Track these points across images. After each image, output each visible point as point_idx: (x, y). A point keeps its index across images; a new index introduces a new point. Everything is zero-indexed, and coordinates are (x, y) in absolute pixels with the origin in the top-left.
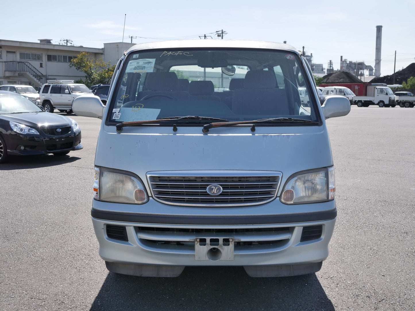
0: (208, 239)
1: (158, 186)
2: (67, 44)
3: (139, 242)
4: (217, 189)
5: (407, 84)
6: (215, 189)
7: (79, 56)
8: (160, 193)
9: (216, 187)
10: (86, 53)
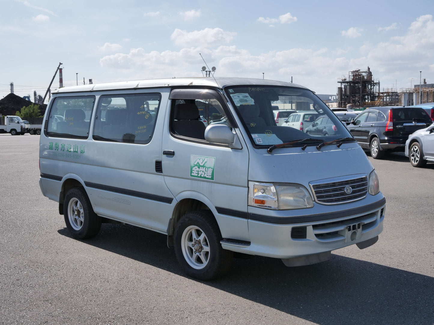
0: (352, 226)
3: (315, 236)
5: (20, 113)
6: (348, 189)
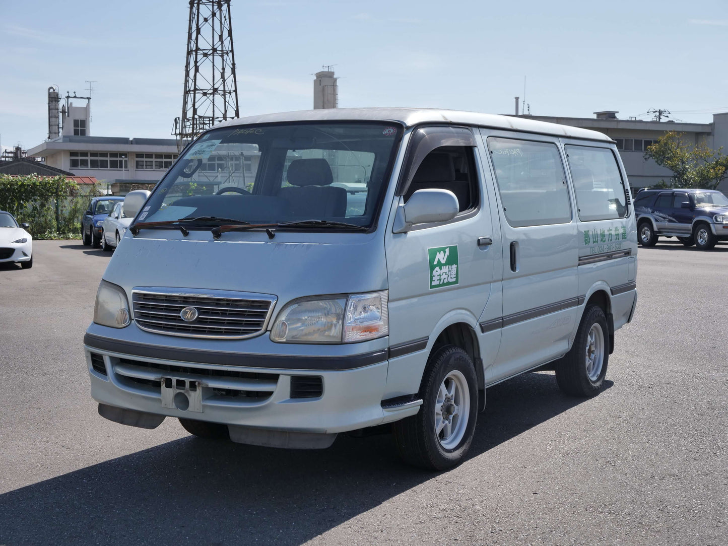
0: (174, 379)
1: (142, 307)
2: (660, 118)
3: (113, 377)
4: (192, 314)
6: (189, 314)
7: (662, 139)
8: (143, 315)
9: (191, 310)
10: (676, 133)
